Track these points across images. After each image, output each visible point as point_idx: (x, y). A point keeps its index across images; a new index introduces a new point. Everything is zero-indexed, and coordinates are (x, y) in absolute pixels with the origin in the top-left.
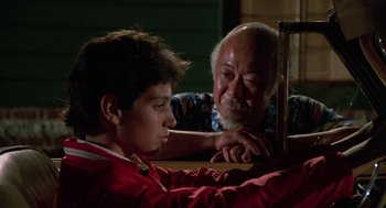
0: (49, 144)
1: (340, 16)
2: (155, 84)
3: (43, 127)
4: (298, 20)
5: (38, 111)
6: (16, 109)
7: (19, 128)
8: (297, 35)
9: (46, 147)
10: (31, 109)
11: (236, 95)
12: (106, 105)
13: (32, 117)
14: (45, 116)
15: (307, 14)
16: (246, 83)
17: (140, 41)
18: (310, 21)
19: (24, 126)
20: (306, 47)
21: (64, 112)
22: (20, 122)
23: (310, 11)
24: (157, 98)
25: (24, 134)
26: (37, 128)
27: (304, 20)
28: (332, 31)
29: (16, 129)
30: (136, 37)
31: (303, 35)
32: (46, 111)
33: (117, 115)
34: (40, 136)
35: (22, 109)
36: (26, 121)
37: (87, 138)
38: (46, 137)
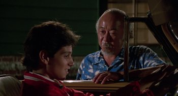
0: (19, 73)
1: (152, 15)
2: (65, 46)
3: (16, 65)
4: (133, 16)
5: (13, 58)
6: (3, 57)
7: (5, 65)
8: (133, 23)
9: (17, 74)
10: (11, 57)
11: (107, 40)
12: (42, 55)
13: (11, 60)
14: (17, 60)
15: (138, 13)
16: (111, 34)
17: (58, 26)
18: (139, 17)
19: (7, 65)
20: (137, 29)
21: (22, 59)
22: (5, 63)
23: (139, 12)
24: (65, 52)
25: (7, 68)
26: (13, 66)
27: (136, 17)
28: (149, 21)
29: (4, 66)
30: (55, 24)
31: (136, 23)
32: (17, 58)
33: (47, 60)
34: (14, 69)
35: (6, 57)
36: (8, 63)
37: (33, 71)
38: (18, 70)
